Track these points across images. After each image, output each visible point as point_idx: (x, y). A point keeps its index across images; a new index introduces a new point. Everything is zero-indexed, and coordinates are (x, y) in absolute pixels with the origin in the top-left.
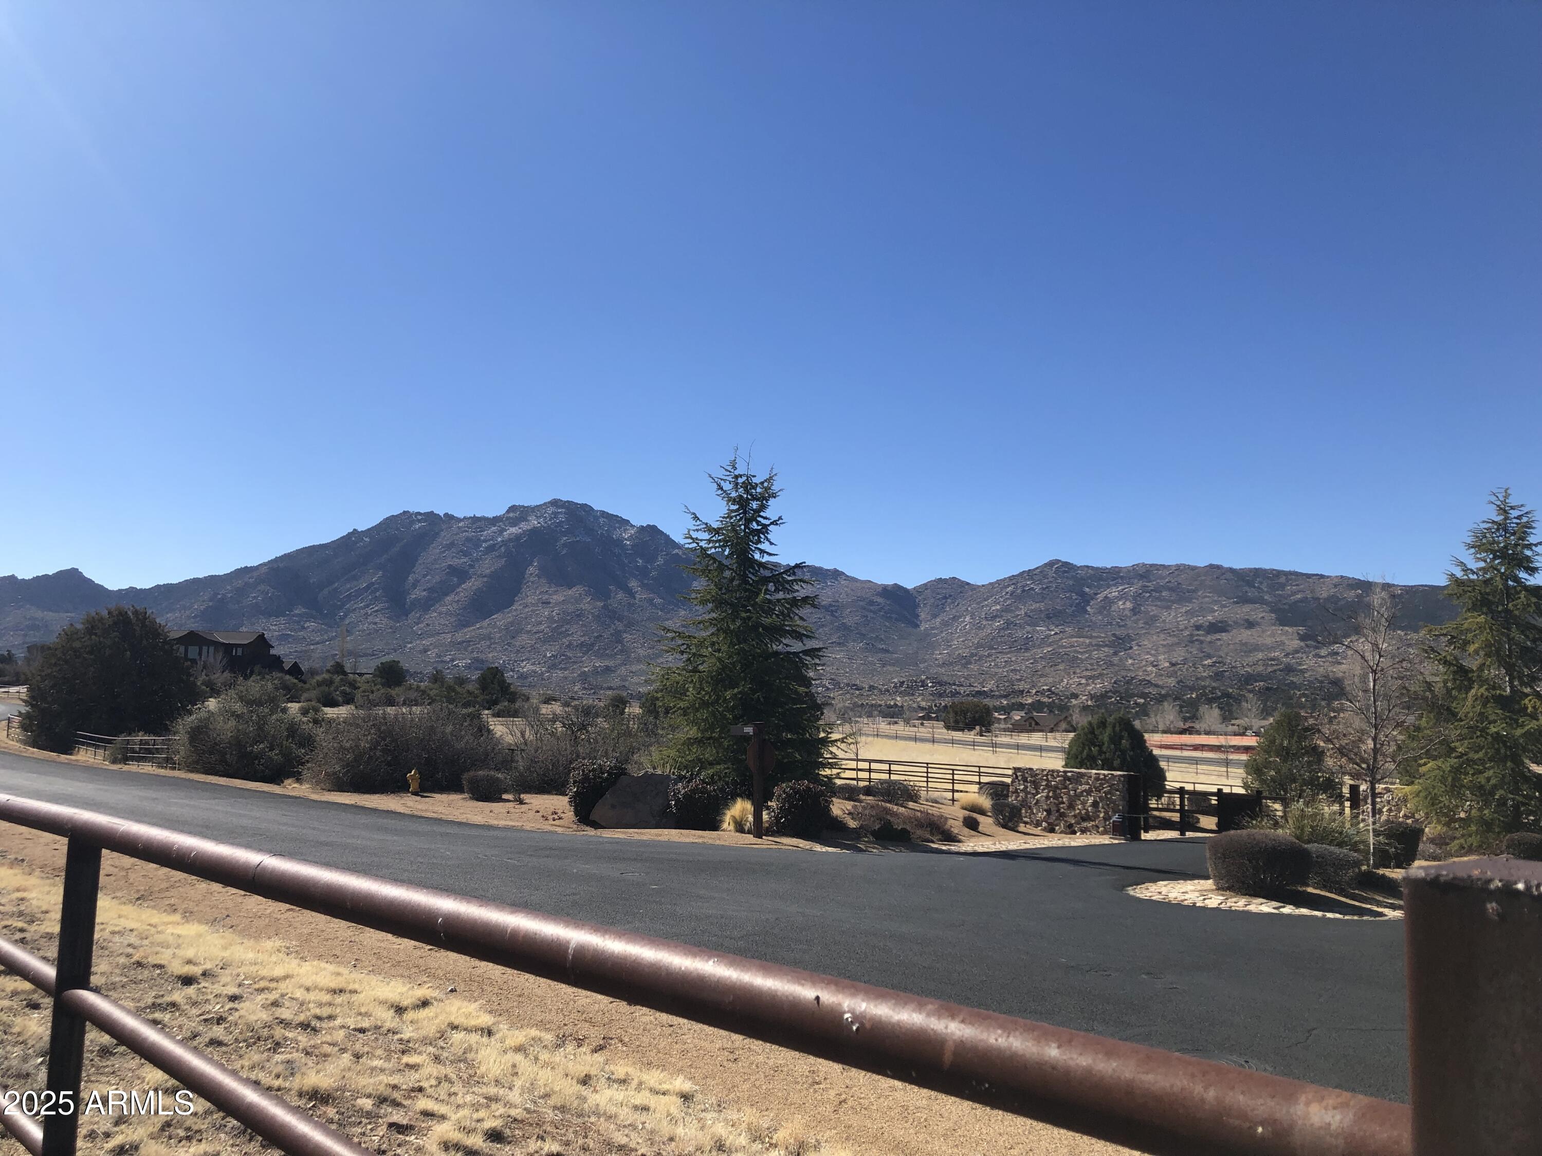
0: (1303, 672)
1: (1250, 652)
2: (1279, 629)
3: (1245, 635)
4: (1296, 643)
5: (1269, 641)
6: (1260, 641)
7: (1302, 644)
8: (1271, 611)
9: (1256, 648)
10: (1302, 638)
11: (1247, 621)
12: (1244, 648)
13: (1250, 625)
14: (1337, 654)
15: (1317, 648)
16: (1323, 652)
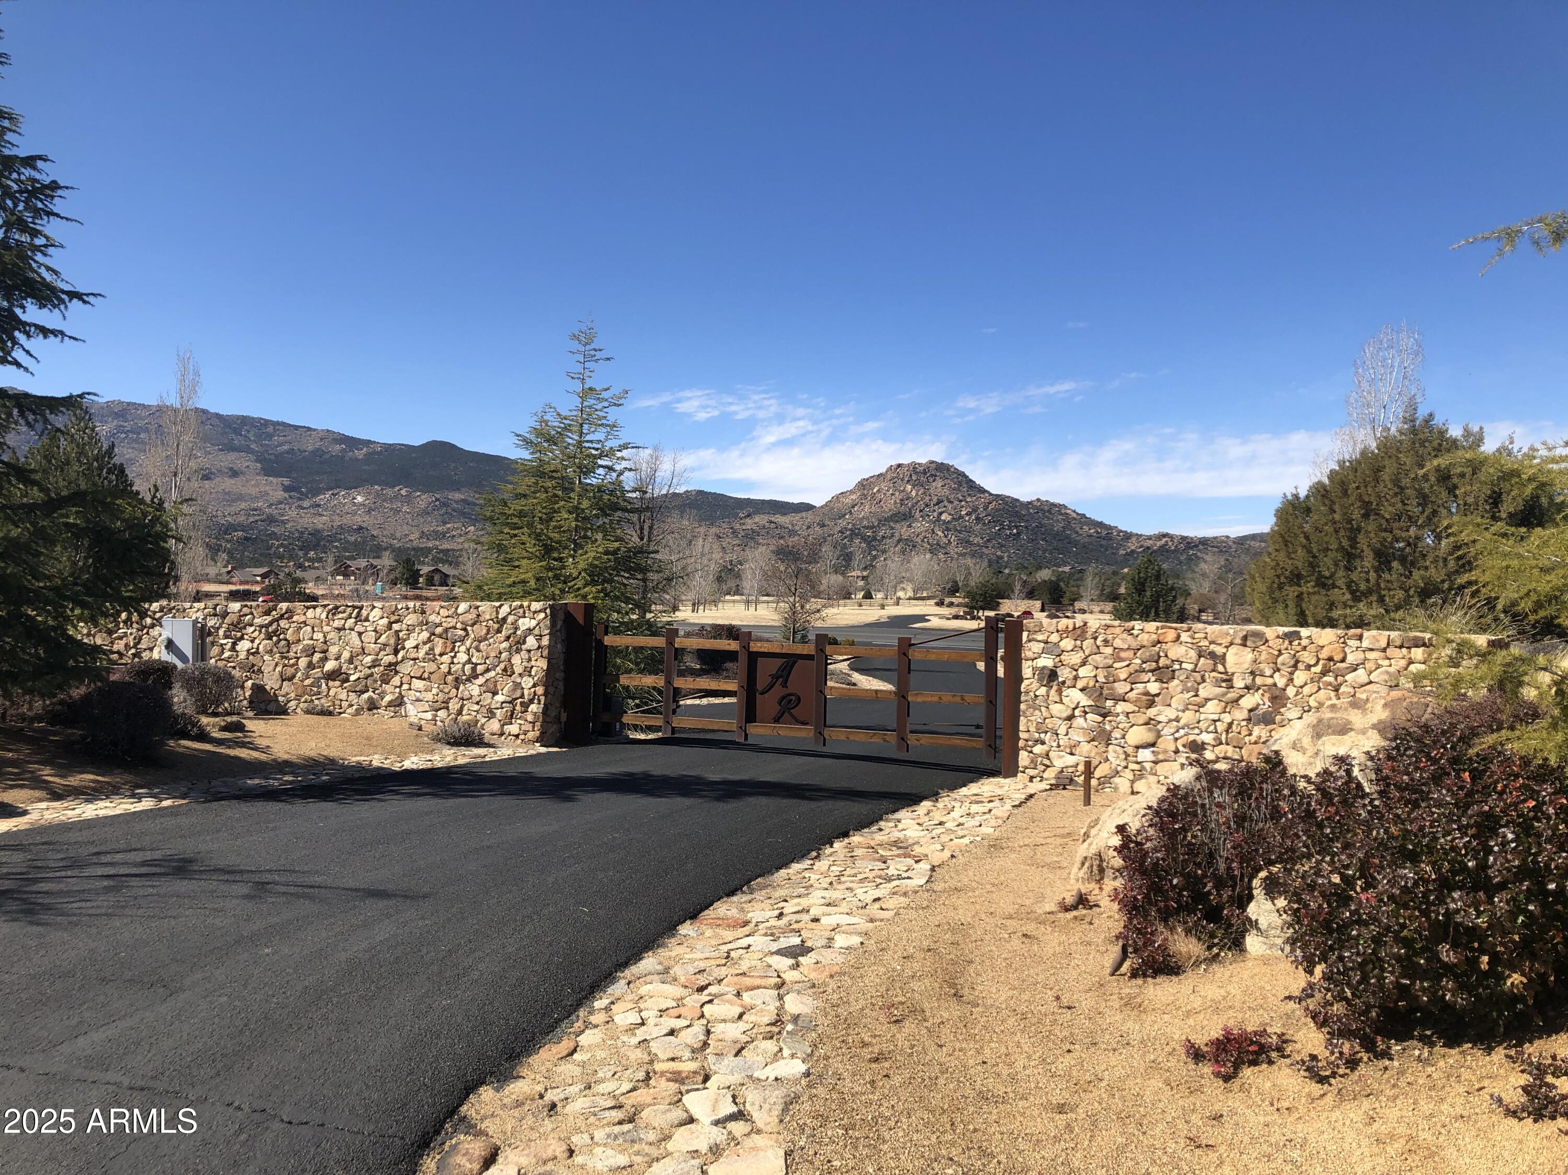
0: (284, 522)
1: (233, 501)
2: (262, 479)
3: (229, 484)
4: (280, 494)
5: (254, 491)
6: (244, 491)
7: (286, 495)
8: (256, 461)
9: (240, 498)
10: (286, 489)
11: (231, 469)
12: (227, 497)
13: (234, 473)
14: (319, 506)
15: (300, 499)
16: (306, 504)
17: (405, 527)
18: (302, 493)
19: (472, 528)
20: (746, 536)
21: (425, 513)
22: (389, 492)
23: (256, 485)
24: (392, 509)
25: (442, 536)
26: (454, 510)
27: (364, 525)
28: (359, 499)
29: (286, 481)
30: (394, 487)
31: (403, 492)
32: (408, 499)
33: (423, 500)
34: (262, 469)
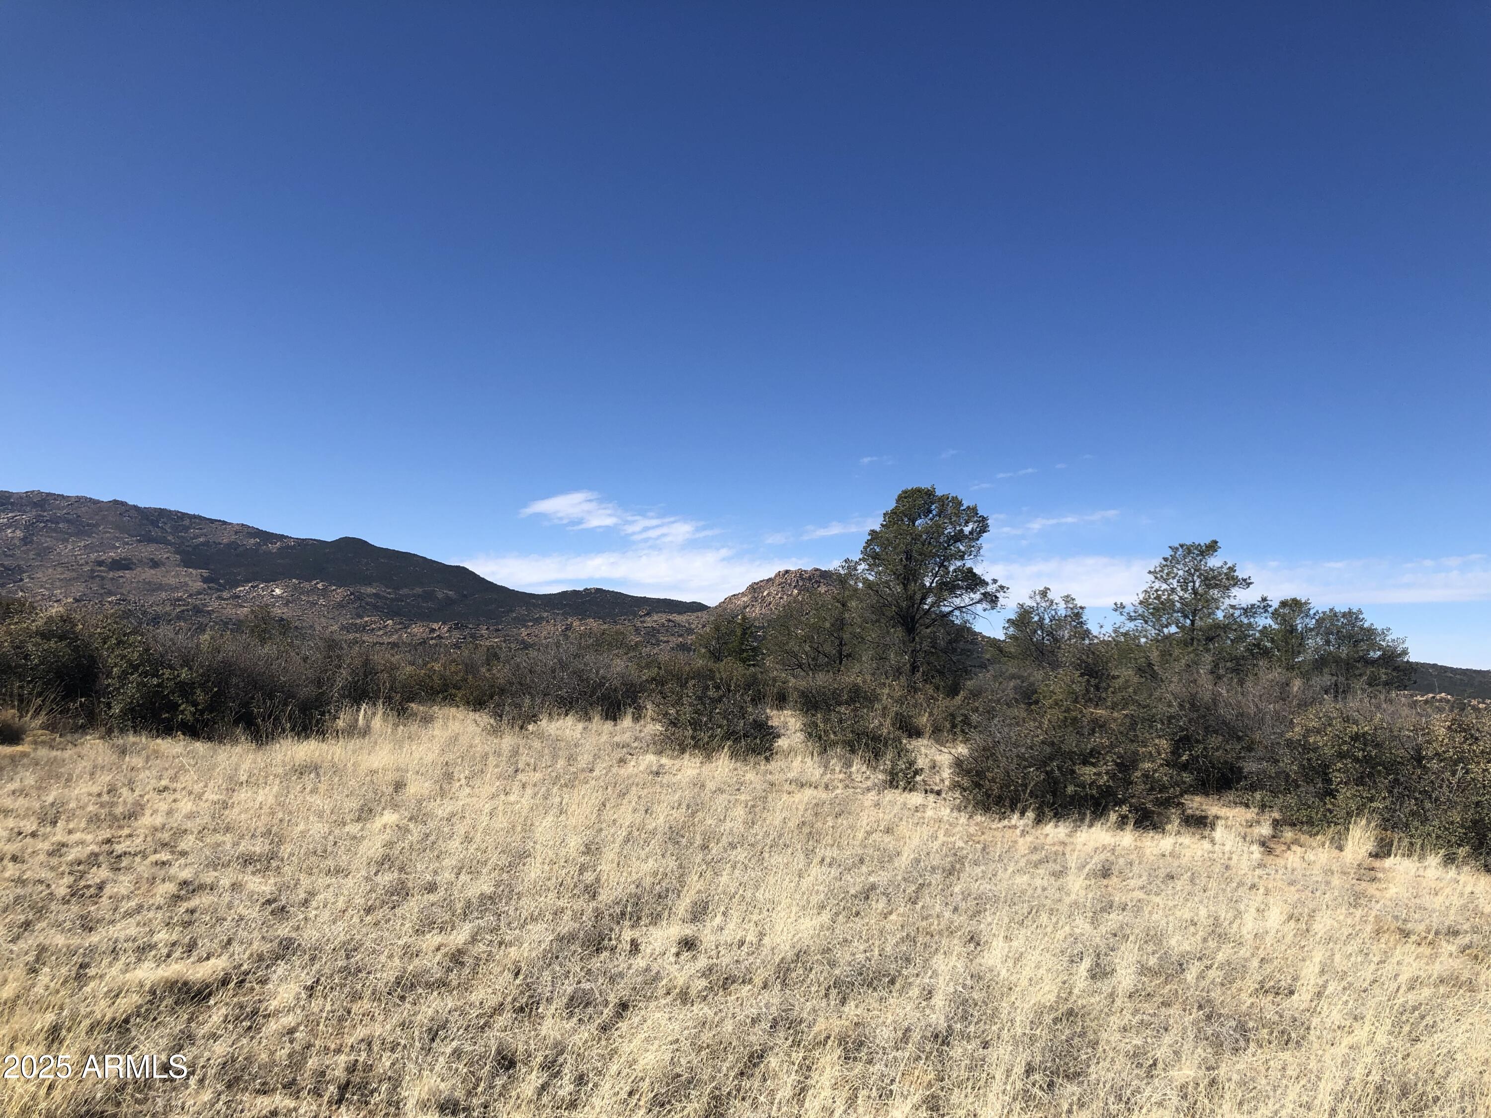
17: (323, 619)
18: (220, 585)
19: (390, 622)
20: (648, 633)
21: (340, 605)
22: (306, 585)
23: (177, 575)
24: (308, 602)
25: (363, 628)
26: (367, 604)
27: (284, 617)
28: (278, 591)
29: (205, 573)
30: (310, 581)
31: (320, 586)
32: (324, 593)
33: (339, 594)
34: (182, 561)
